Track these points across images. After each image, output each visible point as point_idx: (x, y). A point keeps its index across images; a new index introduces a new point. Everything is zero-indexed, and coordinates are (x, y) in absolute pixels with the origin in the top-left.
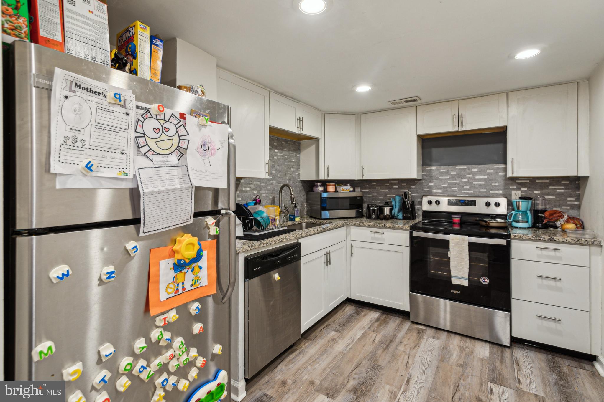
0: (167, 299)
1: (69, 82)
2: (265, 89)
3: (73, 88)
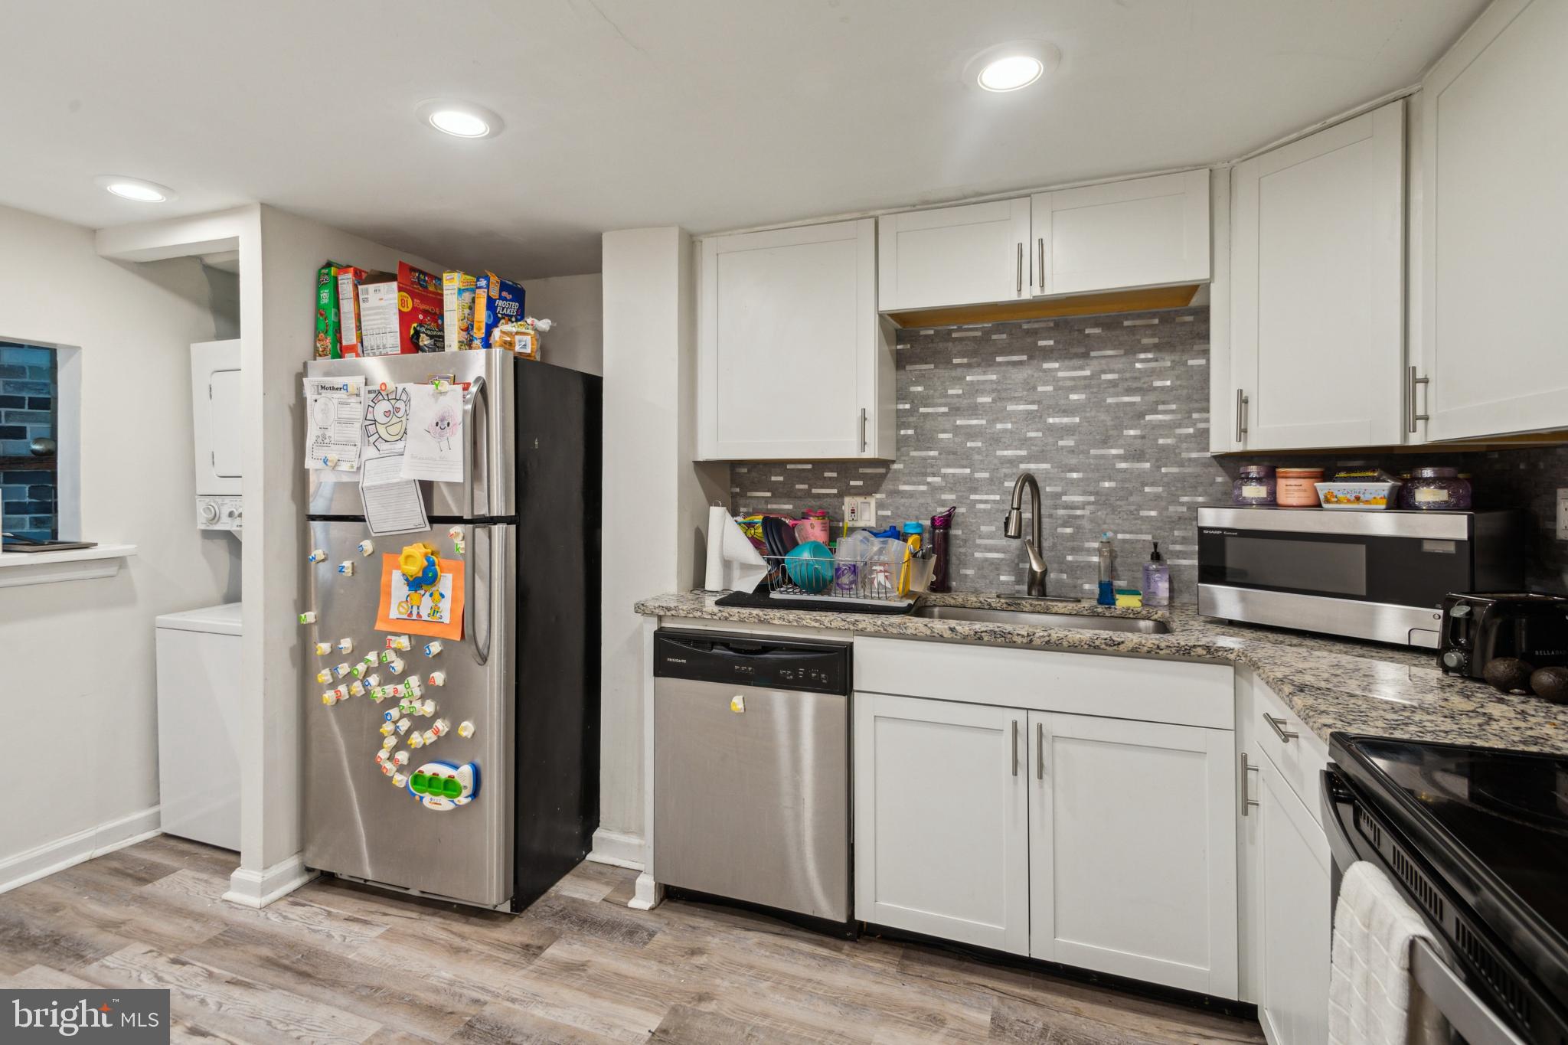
0: (398, 619)
1: (316, 387)
2: (865, 218)
3: (320, 391)
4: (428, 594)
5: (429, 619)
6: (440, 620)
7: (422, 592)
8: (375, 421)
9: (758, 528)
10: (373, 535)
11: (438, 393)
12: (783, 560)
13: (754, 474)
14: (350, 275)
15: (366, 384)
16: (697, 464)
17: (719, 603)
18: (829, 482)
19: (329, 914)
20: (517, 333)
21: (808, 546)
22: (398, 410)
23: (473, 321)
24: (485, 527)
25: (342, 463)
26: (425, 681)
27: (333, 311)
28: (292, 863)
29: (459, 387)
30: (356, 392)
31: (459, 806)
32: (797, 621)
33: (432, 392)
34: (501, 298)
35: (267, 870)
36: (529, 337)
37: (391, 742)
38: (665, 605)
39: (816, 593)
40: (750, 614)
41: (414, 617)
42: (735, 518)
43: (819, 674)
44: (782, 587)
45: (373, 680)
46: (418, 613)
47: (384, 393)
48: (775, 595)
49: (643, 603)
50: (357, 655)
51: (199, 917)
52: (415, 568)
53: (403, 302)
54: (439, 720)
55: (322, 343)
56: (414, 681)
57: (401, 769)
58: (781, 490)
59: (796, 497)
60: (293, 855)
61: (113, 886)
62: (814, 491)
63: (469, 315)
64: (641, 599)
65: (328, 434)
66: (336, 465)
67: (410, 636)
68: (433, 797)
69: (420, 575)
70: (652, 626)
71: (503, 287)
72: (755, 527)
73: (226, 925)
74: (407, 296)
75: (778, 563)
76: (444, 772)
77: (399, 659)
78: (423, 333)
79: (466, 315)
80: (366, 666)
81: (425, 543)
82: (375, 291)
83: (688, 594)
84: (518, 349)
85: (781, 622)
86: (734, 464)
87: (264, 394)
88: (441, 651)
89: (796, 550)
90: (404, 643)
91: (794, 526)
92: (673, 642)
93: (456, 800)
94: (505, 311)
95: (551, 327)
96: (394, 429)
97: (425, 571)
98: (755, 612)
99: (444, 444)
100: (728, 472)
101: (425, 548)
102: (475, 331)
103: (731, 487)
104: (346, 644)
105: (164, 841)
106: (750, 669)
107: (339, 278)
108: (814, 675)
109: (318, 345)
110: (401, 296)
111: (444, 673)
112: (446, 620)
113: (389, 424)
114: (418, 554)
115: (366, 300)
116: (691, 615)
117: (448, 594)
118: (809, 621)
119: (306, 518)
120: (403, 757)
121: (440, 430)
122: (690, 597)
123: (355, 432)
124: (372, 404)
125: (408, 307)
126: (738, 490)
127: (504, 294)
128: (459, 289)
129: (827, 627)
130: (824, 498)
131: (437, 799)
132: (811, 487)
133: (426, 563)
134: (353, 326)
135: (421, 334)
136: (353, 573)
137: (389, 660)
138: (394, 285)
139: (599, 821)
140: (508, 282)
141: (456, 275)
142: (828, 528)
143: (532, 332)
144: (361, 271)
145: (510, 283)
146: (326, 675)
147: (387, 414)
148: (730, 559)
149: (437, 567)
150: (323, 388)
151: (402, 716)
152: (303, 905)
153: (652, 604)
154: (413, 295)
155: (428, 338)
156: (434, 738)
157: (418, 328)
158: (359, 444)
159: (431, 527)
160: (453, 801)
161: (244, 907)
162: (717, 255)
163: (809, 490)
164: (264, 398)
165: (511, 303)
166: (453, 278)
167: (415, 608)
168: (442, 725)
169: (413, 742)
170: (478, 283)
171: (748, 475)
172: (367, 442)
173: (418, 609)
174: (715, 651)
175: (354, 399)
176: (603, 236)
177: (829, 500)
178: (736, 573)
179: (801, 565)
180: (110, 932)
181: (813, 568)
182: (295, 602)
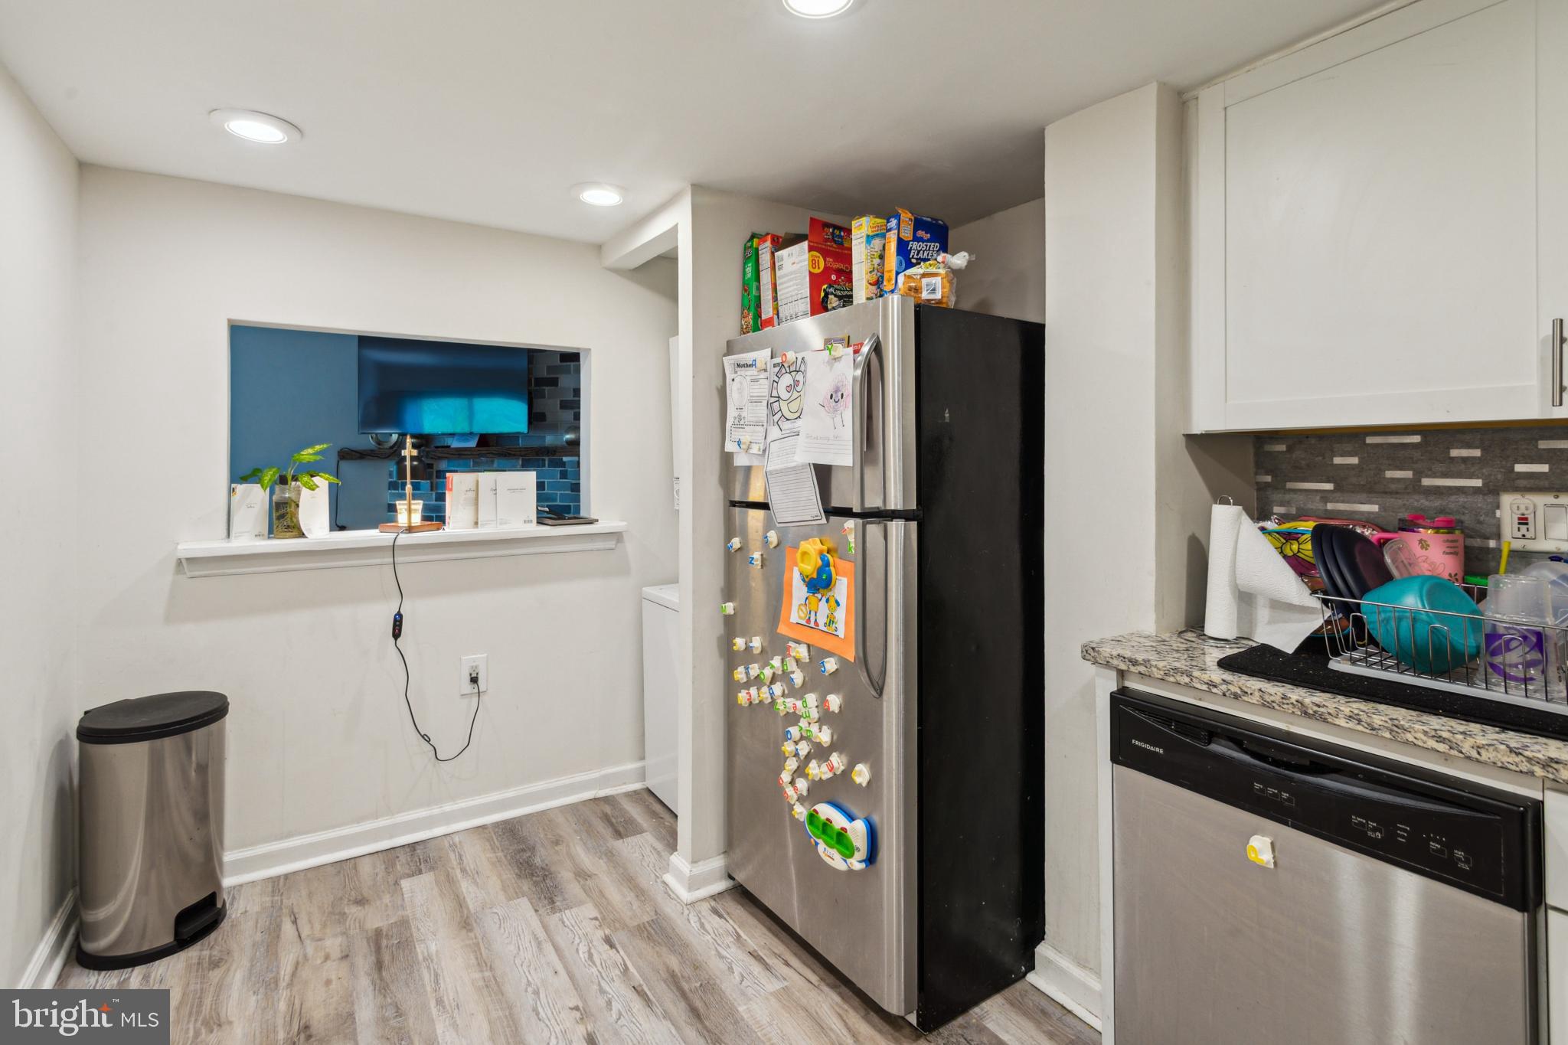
4: (824, 599)
5: (825, 629)
6: (835, 633)
7: (819, 596)
8: (779, 397)
9: (1305, 542)
10: (778, 525)
11: (833, 359)
12: (1358, 607)
13: (1298, 454)
14: (768, 244)
15: (772, 358)
16: (1191, 439)
17: (1225, 664)
18: (1463, 466)
19: (739, 936)
20: (924, 275)
21: (1416, 585)
22: (797, 383)
23: (883, 273)
24: (879, 523)
25: (752, 444)
26: (823, 703)
27: (755, 284)
28: (717, 863)
29: (850, 350)
30: (764, 367)
31: (852, 870)
32: (1391, 731)
33: (827, 359)
34: (916, 239)
35: (695, 865)
36: (939, 278)
37: (792, 764)
38: (1128, 654)
39: (1436, 674)
40: (1284, 697)
41: (812, 624)
42: (1261, 524)
43: (1450, 846)
44: (1354, 649)
45: (778, 689)
46: (816, 620)
47: (786, 365)
48: (1339, 665)
49: (1094, 645)
50: (764, 657)
51: (641, 893)
52: (809, 568)
53: (814, 263)
54: (834, 754)
55: (746, 320)
56: (812, 699)
57: (801, 799)
58: (1354, 480)
59: (1386, 493)
60: (719, 855)
61: (598, 832)
62: (1426, 482)
63: (879, 265)
64: (1094, 637)
65: (744, 414)
66: (749, 448)
67: (809, 646)
68: (827, 848)
69: (815, 576)
70: (1108, 684)
71: (918, 224)
72: (1301, 540)
73: (656, 913)
74: (819, 255)
75: (1346, 609)
76: (839, 820)
77: (799, 670)
78: (832, 294)
79: (876, 266)
80: (772, 671)
81: (824, 538)
82: (789, 255)
83: (1175, 637)
84: (925, 295)
85: (1351, 725)
86: (1261, 439)
87: (694, 377)
88: (837, 670)
89: (1387, 590)
90: (802, 652)
91: (1382, 543)
92: (1141, 716)
93: (849, 860)
94: (921, 255)
95: (969, 262)
96: (794, 406)
97: (820, 571)
98: (1296, 694)
99: (838, 419)
100: (1251, 451)
101: (822, 543)
102: (885, 283)
103: (1256, 474)
104: (757, 643)
105: (646, 796)
106: (1285, 795)
107: (760, 249)
108: (1434, 845)
109: (743, 323)
110: (812, 256)
111: (841, 696)
112: (841, 633)
113: (789, 401)
114: (812, 550)
115: (780, 268)
116: (1172, 679)
117: (843, 601)
118: (1420, 735)
119: (728, 504)
120: (802, 785)
121: (834, 403)
122: (1175, 646)
123: (762, 411)
124: (776, 379)
125: (819, 268)
126: (1269, 479)
127: (920, 233)
128: (868, 236)
129: (1469, 758)
130: (1451, 494)
131: (831, 851)
132: (1419, 474)
133: (820, 562)
134: (770, 297)
135: (830, 296)
136: (762, 566)
137: (789, 670)
138: (805, 245)
139: (1044, 933)
140: (924, 218)
141: (864, 220)
142: (1461, 551)
143: (942, 271)
144: (778, 237)
145: (929, 220)
146: (741, 673)
147: (789, 388)
148: (1252, 592)
149: (832, 568)
150: (738, 365)
151: (802, 738)
152: (720, 916)
153: (1108, 650)
154: (825, 254)
155: (837, 299)
156: (830, 775)
157: (828, 290)
158: (765, 424)
159: (828, 520)
160: (845, 861)
161: (675, 897)
162: (1225, 108)
163: (1417, 480)
164: (693, 381)
165: (929, 244)
166: (861, 225)
167: (813, 613)
168: (837, 761)
169: (810, 772)
170: (889, 224)
171: (1288, 456)
172: (772, 422)
173: (816, 615)
174: (1216, 748)
175: (763, 375)
176: (1046, 132)
177: (1462, 499)
178: (1263, 613)
179: (1400, 619)
180: (579, 882)
181: (1428, 628)
182: (722, 590)
